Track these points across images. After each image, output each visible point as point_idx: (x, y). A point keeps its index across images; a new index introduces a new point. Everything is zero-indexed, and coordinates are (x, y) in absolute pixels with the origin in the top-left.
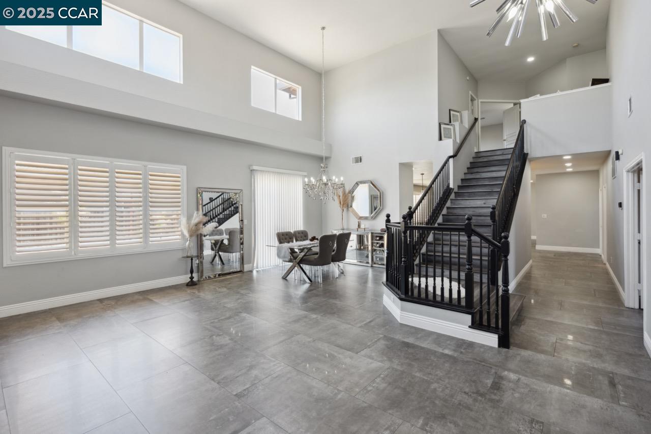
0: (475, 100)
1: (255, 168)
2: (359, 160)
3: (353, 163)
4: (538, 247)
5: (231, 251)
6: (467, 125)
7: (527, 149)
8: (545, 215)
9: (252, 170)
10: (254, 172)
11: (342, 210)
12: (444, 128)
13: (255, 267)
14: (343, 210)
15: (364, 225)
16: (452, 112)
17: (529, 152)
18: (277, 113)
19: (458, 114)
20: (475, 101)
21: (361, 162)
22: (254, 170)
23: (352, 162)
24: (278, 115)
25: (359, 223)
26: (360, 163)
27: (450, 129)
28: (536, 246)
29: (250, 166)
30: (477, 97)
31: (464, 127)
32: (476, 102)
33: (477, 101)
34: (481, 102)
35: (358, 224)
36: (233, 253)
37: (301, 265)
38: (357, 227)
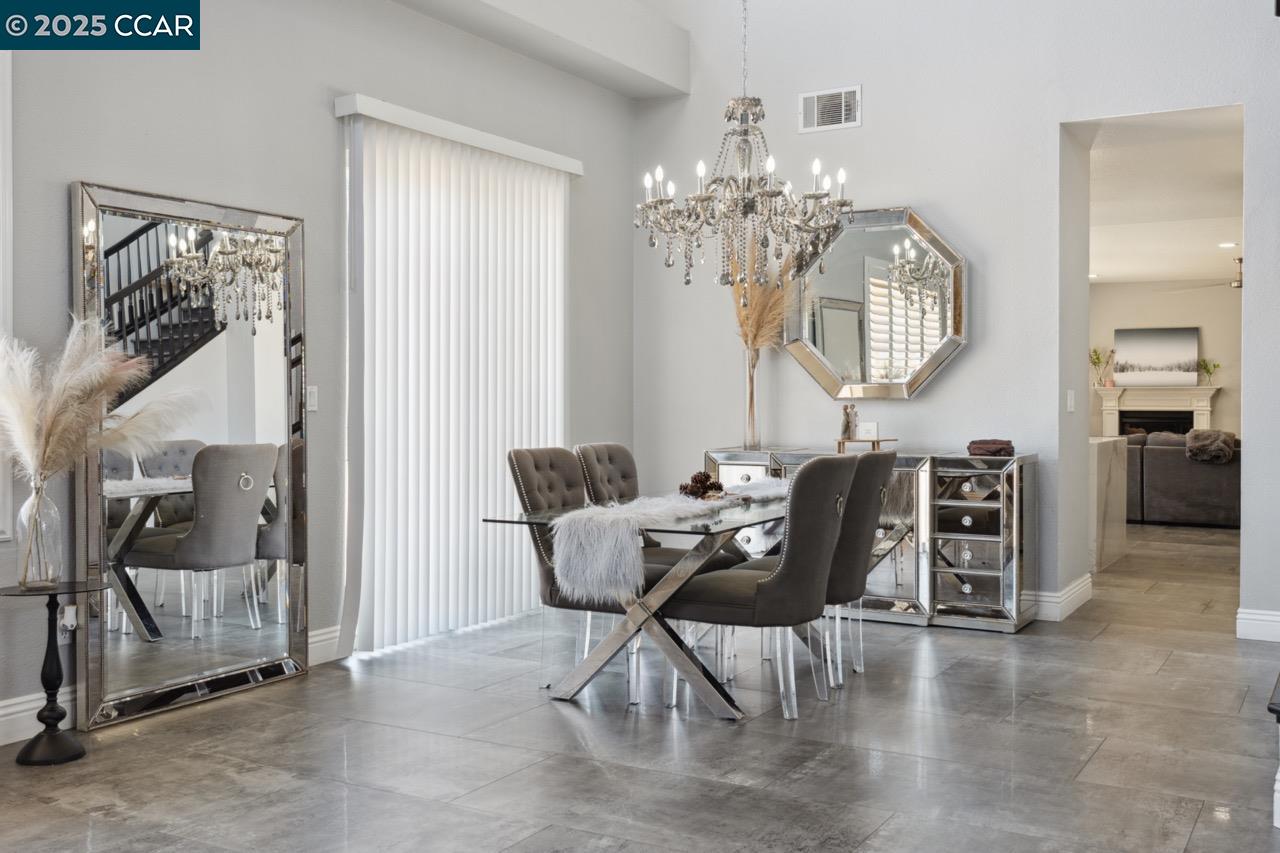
1: (365, 104)
3: (807, 123)
5: (203, 560)
9: (350, 120)
10: (360, 125)
11: (748, 354)
13: (356, 643)
14: (757, 352)
15: (872, 426)
21: (851, 118)
22: (356, 117)
23: (803, 119)
25: (847, 415)
26: (845, 125)
29: (335, 95)
35: (841, 419)
36: (208, 569)
37: (672, 623)
38: (839, 437)
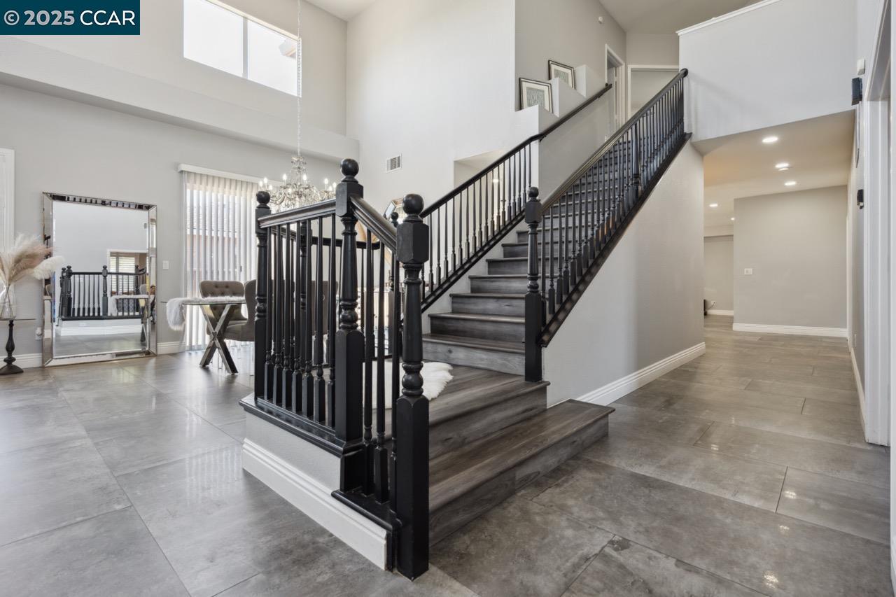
0: (621, 65)
1: (184, 167)
2: (395, 163)
3: (388, 170)
4: (737, 327)
6: (584, 92)
7: (690, 125)
8: (750, 271)
9: (182, 172)
10: (188, 175)
12: (529, 89)
16: (553, 67)
17: (693, 131)
18: (250, 78)
19: (569, 71)
20: (620, 68)
21: (399, 166)
22: (186, 172)
23: (386, 169)
24: (250, 81)
26: (397, 169)
27: (543, 91)
28: (734, 325)
29: (177, 165)
30: (625, 60)
31: (580, 94)
32: (622, 69)
33: (624, 66)
34: (633, 70)
